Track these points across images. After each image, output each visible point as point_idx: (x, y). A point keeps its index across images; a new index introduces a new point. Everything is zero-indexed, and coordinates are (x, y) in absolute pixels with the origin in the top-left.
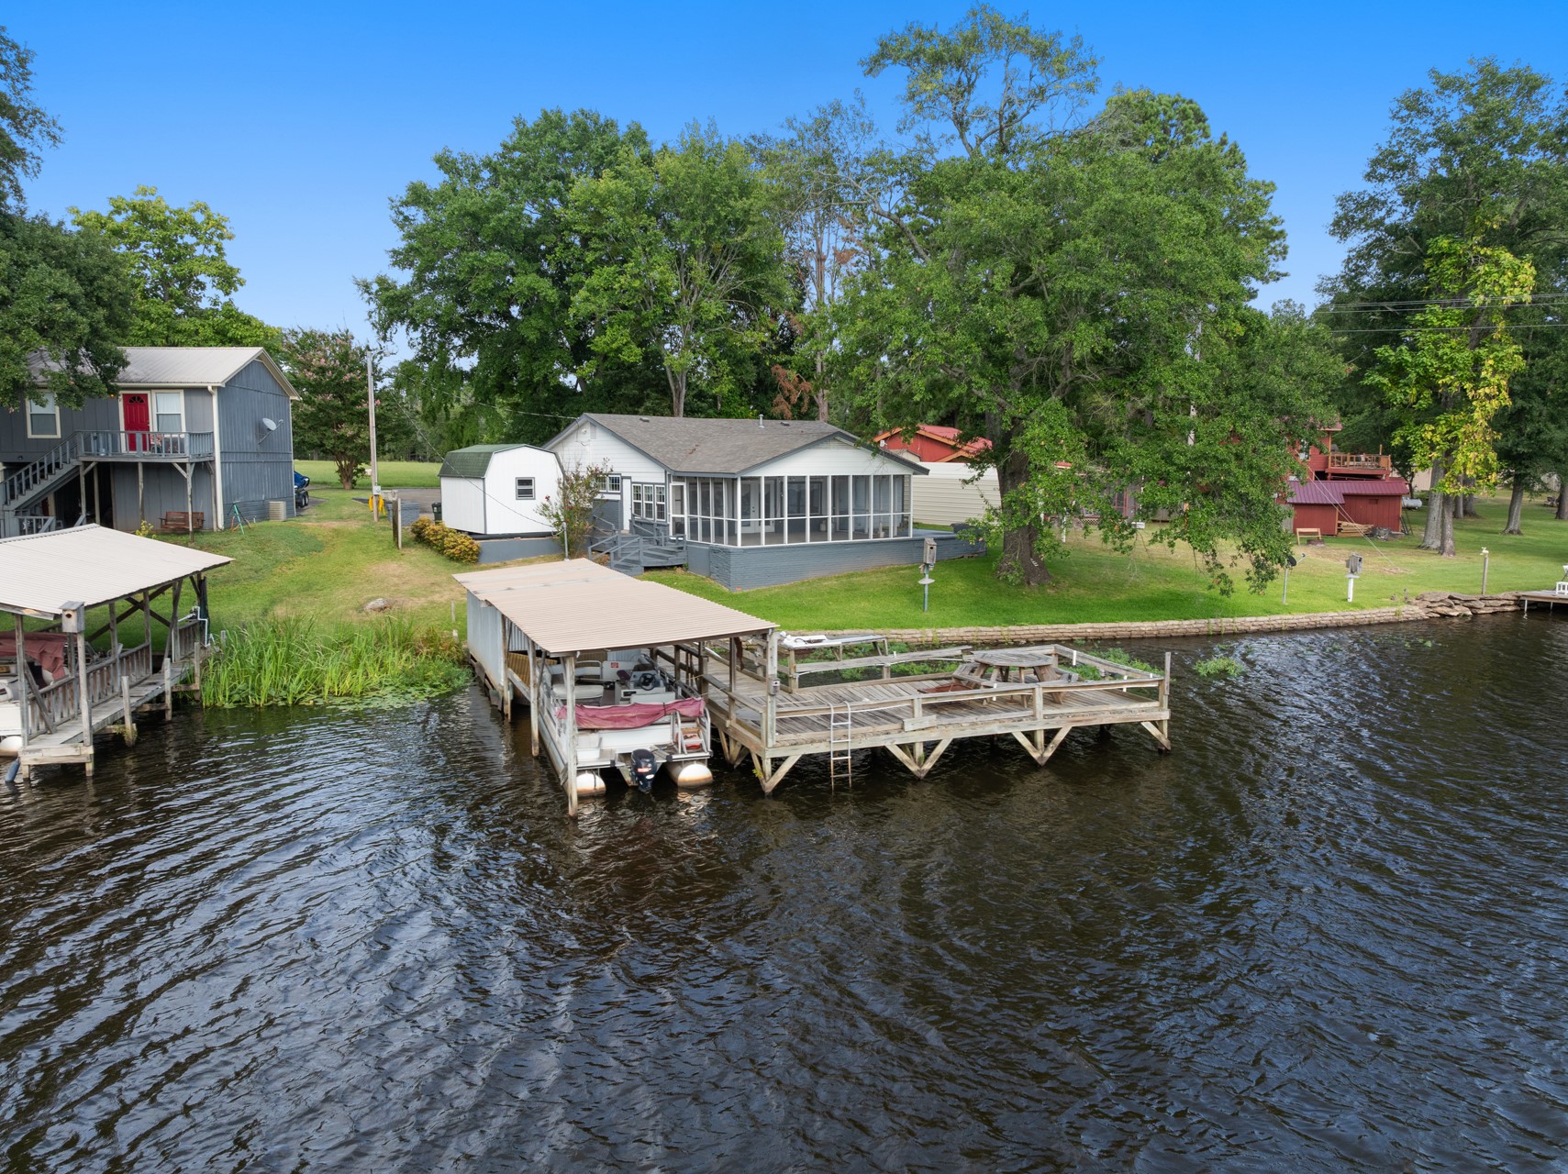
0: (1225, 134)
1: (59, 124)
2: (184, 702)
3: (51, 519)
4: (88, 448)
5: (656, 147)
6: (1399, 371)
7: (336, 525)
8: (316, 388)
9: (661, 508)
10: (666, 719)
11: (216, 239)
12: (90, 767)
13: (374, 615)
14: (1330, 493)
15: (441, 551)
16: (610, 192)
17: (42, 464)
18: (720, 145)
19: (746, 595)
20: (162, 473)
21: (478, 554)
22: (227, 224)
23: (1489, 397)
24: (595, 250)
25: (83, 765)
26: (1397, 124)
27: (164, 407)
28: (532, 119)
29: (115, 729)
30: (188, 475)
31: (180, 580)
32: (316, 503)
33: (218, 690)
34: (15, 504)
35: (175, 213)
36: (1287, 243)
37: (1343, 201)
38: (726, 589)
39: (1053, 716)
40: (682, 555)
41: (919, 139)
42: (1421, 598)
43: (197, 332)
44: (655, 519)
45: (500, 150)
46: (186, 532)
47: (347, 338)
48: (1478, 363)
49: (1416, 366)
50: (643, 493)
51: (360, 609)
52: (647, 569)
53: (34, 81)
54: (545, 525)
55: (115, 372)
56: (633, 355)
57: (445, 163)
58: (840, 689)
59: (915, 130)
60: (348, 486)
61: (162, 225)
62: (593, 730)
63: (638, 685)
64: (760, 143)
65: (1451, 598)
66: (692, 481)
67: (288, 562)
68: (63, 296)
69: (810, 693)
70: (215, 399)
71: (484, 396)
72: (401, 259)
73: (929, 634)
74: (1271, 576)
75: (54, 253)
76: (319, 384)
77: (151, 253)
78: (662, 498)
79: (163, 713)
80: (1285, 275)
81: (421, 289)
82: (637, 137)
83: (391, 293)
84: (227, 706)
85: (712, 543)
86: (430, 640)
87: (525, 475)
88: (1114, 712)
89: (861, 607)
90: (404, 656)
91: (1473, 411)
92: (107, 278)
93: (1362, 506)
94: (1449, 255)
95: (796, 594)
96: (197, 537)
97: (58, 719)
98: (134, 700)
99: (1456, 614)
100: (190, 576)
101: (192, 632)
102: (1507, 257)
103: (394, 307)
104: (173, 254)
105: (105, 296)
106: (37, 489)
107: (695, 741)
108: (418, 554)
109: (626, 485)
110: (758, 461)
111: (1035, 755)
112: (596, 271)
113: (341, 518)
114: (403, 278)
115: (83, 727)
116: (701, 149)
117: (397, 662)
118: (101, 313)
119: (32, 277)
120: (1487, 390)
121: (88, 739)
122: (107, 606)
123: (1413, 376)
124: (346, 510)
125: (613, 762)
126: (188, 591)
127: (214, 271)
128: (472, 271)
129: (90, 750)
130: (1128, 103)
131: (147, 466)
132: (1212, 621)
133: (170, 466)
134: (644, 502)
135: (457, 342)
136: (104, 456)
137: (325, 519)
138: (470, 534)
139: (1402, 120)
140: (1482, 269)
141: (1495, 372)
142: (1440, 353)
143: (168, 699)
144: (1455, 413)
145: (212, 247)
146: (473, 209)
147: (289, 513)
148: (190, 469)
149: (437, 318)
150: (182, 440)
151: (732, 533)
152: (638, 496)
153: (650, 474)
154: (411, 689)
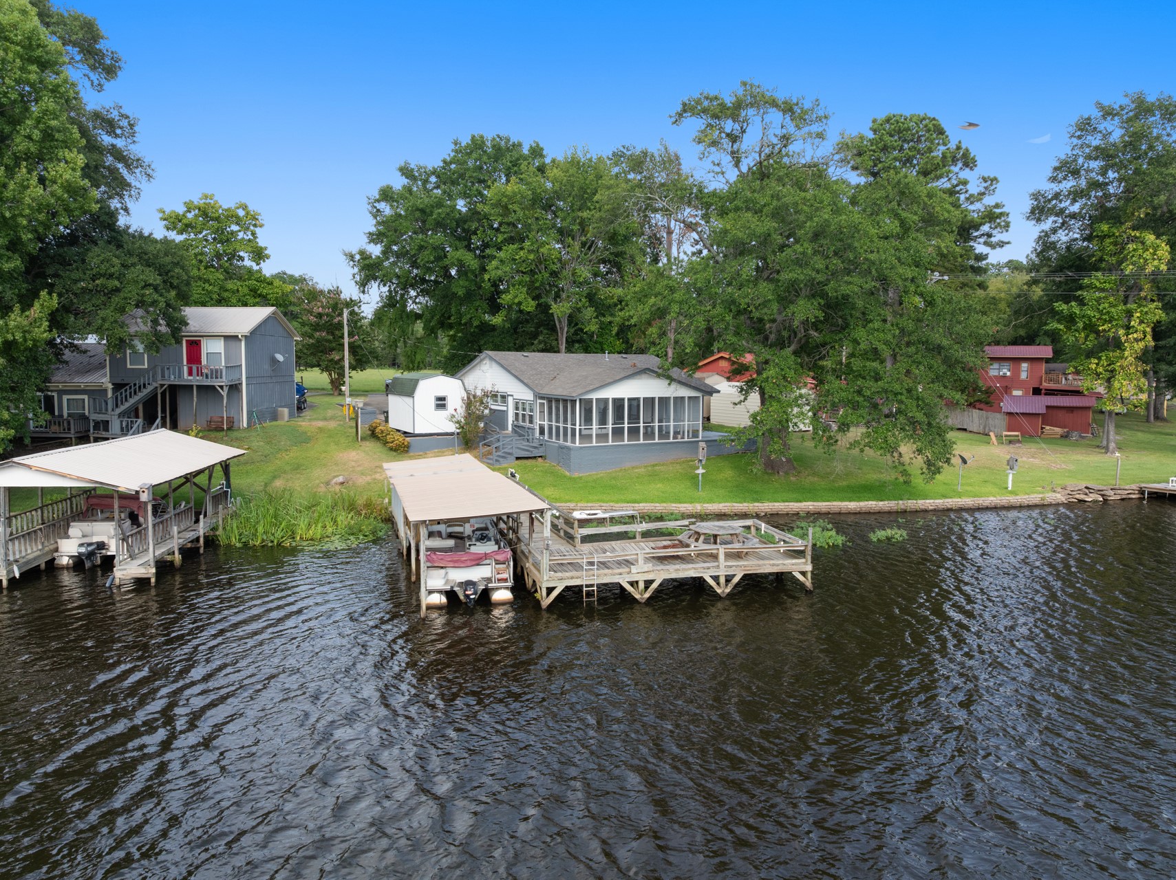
0: (960, 142)
1: (152, 167)
2: (211, 542)
3: (140, 421)
4: (163, 376)
5: (548, 160)
6: (1070, 320)
7: (321, 424)
8: (316, 327)
9: (531, 417)
10: (487, 561)
11: (252, 228)
12: (153, 580)
13: (337, 488)
14: (1039, 404)
15: (385, 443)
16: (515, 194)
17: (135, 385)
18: (590, 160)
19: (580, 478)
20: (208, 391)
21: (408, 447)
22: (260, 218)
23: (1137, 340)
24: (504, 233)
25: (149, 579)
26: (1075, 141)
27: (212, 348)
28: (465, 141)
29: (169, 558)
30: (224, 393)
31: (213, 466)
32: (312, 407)
33: (232, 536)
34: (118, 411)
35: (226, 210)
36: (1009, 220)
37: (1036, 196)
38: (568, 474)
39: (731, 567)
40: (542, 449)
41: (713, 163)
42: (1064, 488)
43: (238, 290)
44: (527, 424)
45: (441, 164)
46: (222, 430)
47: (337, 292)
48: (1129, 314)
49: (1083, 316)
50: (520, 406)
51: (328, 483)
52: (518, 458)
53: (138, 138)
54: (451, 428)
55: (180, 330)
56: (530, 306)
57: (406, 171)
58: (606, 545)
59: (711, 158)
60: (336, 393)
61: (217, 219)
62: (442, 568)
63: (478, 540)
64: (628, 150)
65: (1087, 488)
66: (550, 400)
67: (286, 450)
68: (150, 285)
69: (587, 547)
70: (243, 343)
71: (431, 331)
72: (374, 238)
73: (698, 507)
74: (938, 471)
75: (146, 257)
76: (318, 324)
77: (209, 238)
78: (531, 410)
79: (198, 548)
80: (1008, 243)
81: (388, 259)
82: (537, 152)
83: (367, 262)
84: (238, 545)
85: (561, 442)
86: (368, 505)
87: (441, 394)
88: (773, 565)
89: (658, 487)
90: (350, 516)
91: (1124, 350)
92: (176, 271)
93: (1061, 414)
94: (1109, 237)
95: (614, 478)
96: (229, 433)
97: (137, 551)
98: (181, 541)
99: (1090, 500)
100: (220, 463)
101: (220, 498)
102: (1150, 238)
103: (369, 270)
104: (224, 238)
105: (175, 282)
106: (132, 401)
107: (505, 576)
108: (370, 446)
109: (510, 400)
110: (591, 387)
111: (719, 591)
112: (504, 248)
113: (325, 419)
114: (376, 250)
115: (150, 557)
116: (578, 162)
117: (344, 519)
118: (173, 293)
119: (131, 274)
120: (1135, 336)
121: (152, 564)
122: (167, 484)
123: (1081, 325)
124: (330, 413)
125: (452, 587)
126: (219, 472)
127: (250, 249)
128: (421, 248)
129: (154, 570)
130: (847, 144)
131: (199, 387)
132: (901, 502)
133: (214, 387)
134: (521, 412)
135: (413, 293)
136: (173, 380)
137: (315, 419)
138: (405, 433)
139: (1079, 137)
140: (1131, 246)
141: (1141, 322)
142: (1101, 308)
143: (202, 540)
144: (1114, 351)
145: (249, 233)
146: (421, 206)
147: (291, 415)
148: (226, 389)
149: (398, 277)
150: (221, 370)
151: (573, 434)
152: (517, 408)
153: (526, 395)
154: (351, 537)
